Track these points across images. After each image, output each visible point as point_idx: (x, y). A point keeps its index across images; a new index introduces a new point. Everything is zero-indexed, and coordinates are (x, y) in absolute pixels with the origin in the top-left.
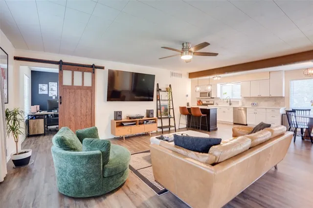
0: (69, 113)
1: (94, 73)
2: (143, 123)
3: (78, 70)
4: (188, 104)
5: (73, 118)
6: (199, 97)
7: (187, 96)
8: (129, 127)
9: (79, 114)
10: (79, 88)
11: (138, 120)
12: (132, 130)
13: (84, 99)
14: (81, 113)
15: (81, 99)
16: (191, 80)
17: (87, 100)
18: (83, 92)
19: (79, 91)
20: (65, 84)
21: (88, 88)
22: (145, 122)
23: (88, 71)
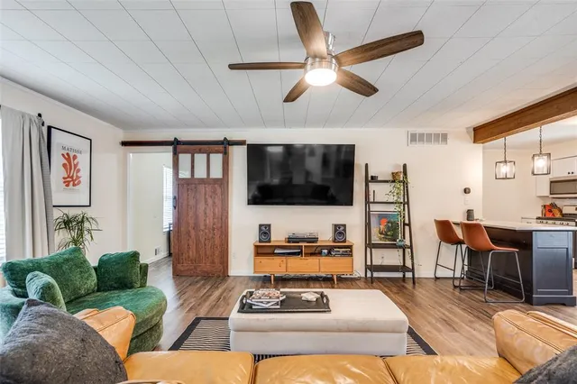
0: (188, 224)
1: (225, 153)
2: (320, 254)
3: (200, 152)
4: (470, 214)
5: (193, 233)
6: (547, 193)
7: (466, 191)
8: (284, 258)
9: (202, 227)
10: (202, 181)
11: (303, 244)
12: (289, 265)
13: (210, 201)
14: (205, 225)
15: (206, 202)
16: (484, 148)
17: (214, 203)
18: (209, 189)
19: (202, 188)
20: (181, 176)
21: (216, 181)
22: (326, 251)
23: (217, 152)
